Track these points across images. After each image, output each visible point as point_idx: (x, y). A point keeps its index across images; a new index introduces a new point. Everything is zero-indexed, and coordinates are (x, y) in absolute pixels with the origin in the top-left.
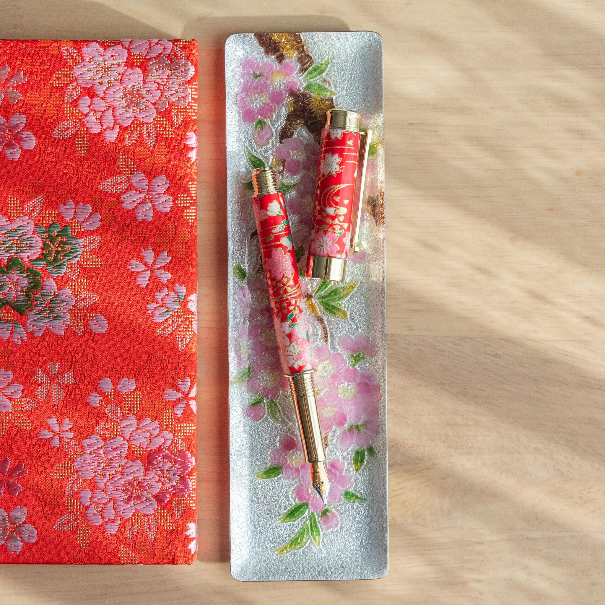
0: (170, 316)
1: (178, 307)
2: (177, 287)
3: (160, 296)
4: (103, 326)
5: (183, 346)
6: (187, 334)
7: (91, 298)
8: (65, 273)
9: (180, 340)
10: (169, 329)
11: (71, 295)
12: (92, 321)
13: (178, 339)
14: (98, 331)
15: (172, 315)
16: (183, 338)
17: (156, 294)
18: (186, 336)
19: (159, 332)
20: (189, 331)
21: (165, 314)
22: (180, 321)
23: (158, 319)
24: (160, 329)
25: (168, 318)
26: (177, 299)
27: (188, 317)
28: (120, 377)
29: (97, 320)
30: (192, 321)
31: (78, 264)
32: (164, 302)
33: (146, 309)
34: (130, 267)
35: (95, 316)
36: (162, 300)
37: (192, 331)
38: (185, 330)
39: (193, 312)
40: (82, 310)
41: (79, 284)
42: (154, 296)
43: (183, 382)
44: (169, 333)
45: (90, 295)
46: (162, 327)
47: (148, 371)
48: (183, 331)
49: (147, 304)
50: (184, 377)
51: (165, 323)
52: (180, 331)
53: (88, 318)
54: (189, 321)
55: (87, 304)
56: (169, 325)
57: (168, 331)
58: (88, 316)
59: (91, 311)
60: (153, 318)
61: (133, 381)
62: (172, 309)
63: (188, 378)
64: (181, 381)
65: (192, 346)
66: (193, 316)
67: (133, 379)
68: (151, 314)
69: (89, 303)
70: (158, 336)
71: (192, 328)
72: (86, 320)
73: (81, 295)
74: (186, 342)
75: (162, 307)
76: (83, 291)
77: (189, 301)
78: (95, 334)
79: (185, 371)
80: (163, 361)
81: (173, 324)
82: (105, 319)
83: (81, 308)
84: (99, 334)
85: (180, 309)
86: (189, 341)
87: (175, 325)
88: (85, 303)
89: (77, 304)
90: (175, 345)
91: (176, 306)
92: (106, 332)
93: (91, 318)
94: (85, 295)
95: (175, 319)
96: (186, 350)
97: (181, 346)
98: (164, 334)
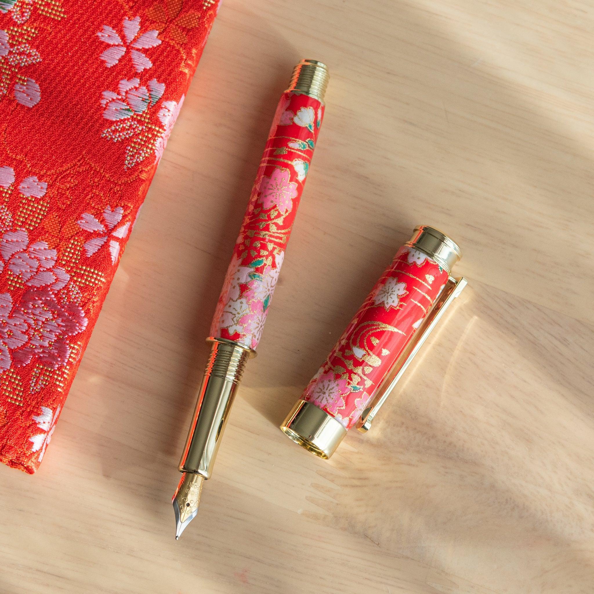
0: (129, 117)
1: (145, 109)
2: (154, 83)
3: (125, 85)
4: (33, 97)
5: (132, 164)
6: (143, 150)
7: (31, 56)
8: (9, 11)
9: (130, 153)
10: (121, 134)
11: (6, 42)
12: (21, 86)
13: (128, 152)
14: (23, 103)
15: (132, 117)
16: (136, 153)
17: (122, 82)
18: (141, 152)
19: (106, 133)
20: (147, 147)
21: (124, 112)
22: (140, 128)
23: (111, 115)
24: (109, 130)
25: (125, 120)
26: (147, 98)
27: (153, 127)
28: (29, 173)
29: (28, 87)
30: (156, 136)
31: (32, 6)
32: (129, 96)
33: (101, 97)
34: (99, 34)
35: (28, 80)
36: (127, 92)
37: (151, 149)
38: (143, 143)
39: (163, 124)
40: (13, 66)
41: (24, 32)
42: (118, 83)
43: (112, 211)
44: (119, 139)
45: (31, 51)
46: (113, 128)
47: (70, 178)
48: (139, 144)
49: (104, 90)
50: (117, 206)
51: (119, 124)
52: (135, 143)
53: (17, 81)
54: (153, 135)
55: (22, 62)
56: (123, 129)
57: (119, 136)
58: (18, 78)
59: (24, 74)
60: (104, 112)
61: (45, 185)
62: (135, 110)
63: (122, 208)
64: (110, 209)
65: (144, 169)
66: (161, 130)
67: (45, 182)
68: (104, 106)
69: (26, 61)
70: (102, 138)
71: (153, 144)
72: (13, 82)
73: (19, 47)
74: (138, 160)
75: (124, 101)
76: (25, 43)
77: (162, 108)
78: (18, 104)
79: (121, 198)
80: (96, 173)
81: (129, 130)
82: (39, 90)
83: (13, 64)
84: (23, 107)
85: (147, 114)
86: (142, 160)
87: (131, 132)
88: (21, 59)
89: (9, 57)
90: (121, 159)
91: (143, 108)
92: (33, 107)
93: (21, 82)
94: (26, 49)
95: (135, 124)
96: (133, 170)
97: (129, 162)
98: (112, 138)
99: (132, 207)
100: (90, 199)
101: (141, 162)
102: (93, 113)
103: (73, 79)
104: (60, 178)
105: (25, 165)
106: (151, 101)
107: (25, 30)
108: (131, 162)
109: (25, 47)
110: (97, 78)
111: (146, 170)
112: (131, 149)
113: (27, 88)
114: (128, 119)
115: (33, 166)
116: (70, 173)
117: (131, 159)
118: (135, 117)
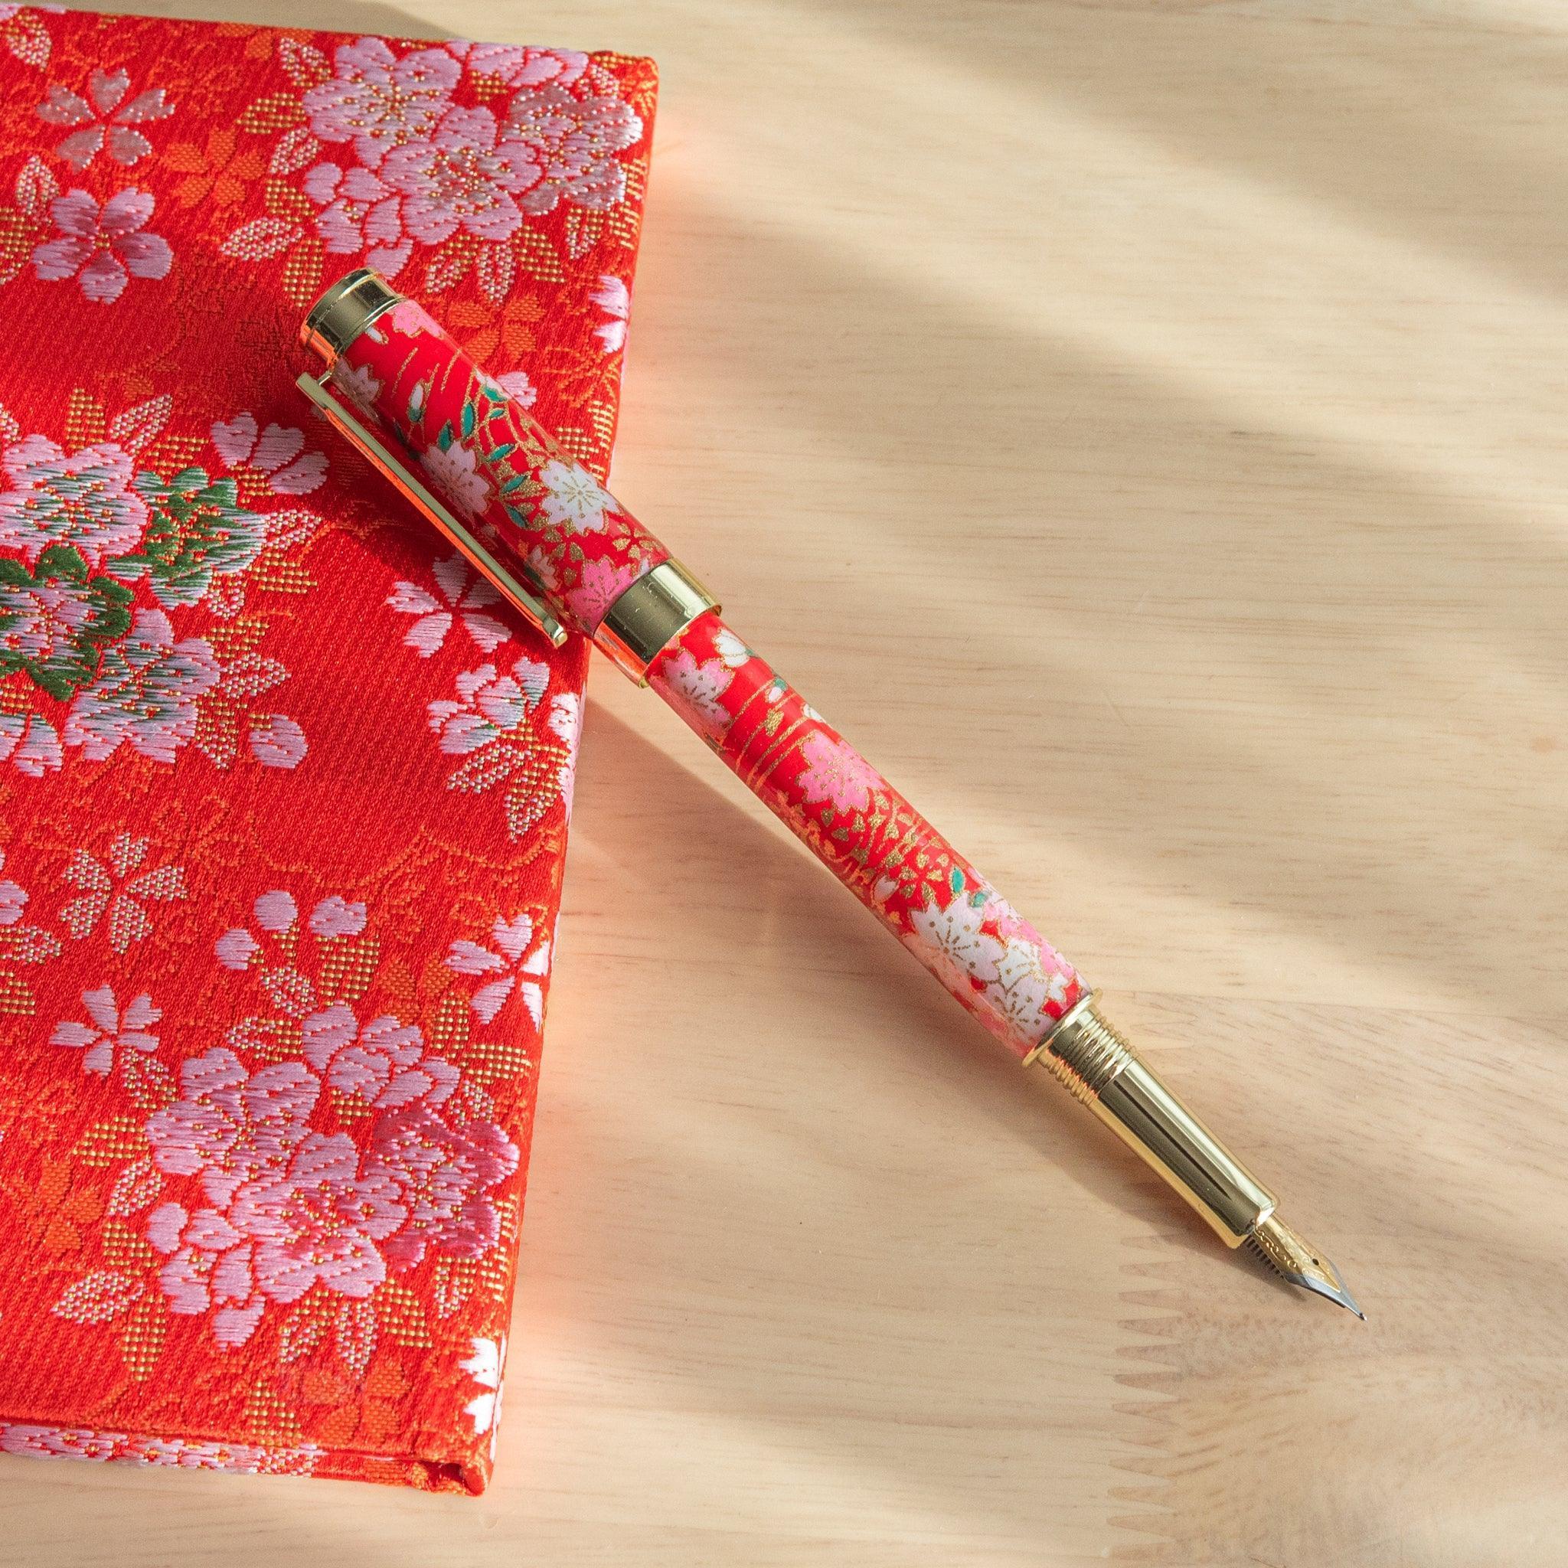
0: (494, 740)
1: (520, 717)
2: (524, 666)
3: (469, 682)
4: (291, 749)
5: (523, 827)
6: (539, 797)
7: (267, 672)
8: (201, 600)
9: (514, 808)
10: (487, 776)
11: (211, 658)
12: (262, 734)
13: (509, 806)
14: (275, 763)
15: (499, 739)
16: (525, 805)
17: (459, 678)
18: (536, 800)
19: (455, 780)
20: (546, 789)
21: (480, 732)
22: (521, 756)
23: (455, 744)
24: (461, 773)
25: (486, 746)
26: (520, 696)
27: (547, 749)
28: (322, 894)
29: (276, 731)
30: (557, 764)
31: (243, 580)
32: (481, 700)
33: (426, 716)
34: (391, 600)
35: (273, 719)
36: (476, 695)
37: (554, 791)
38: (534, 783)
39: (564, 740)
40: (237, 700)
41: (240, 632)
42: (453, 683)
43: (510, 925)
44: (485, 785)
45: (265, 664)
46: (467, 768)
47: (407, 883)
48: (528, 787)
49: (430, 702)
50: (516, 914)
51: (477, 757)
52: (519, 786)
53: (252, 725)
54: (550, 763)
55: (253, 688)
56: (488, 765)
57: (484, 780)
58: (251, 719)
59: (263, 708)
60: (442, 742)
61: (361, 908)
62: (502, 723)
63: (527, 916)
64: (504, 922)
65: (549, 832)
66: (562, 752)
67: (360, 901)
68: (438, 731)
69: (260, 684)
70: (451, 791)
71: (555, 782)
72: (245, 730)
73: (240, 662)
74: (534, 817)
75: (474, 713)
76: (248, 652)
77: (553, 709)
78: (265, 769)
79: (521, 898)
80: (458, 862)
81: (499, 764)
82: (301, 732)
83: (235, 695)
84: (277, 771)
85: (526, 726)
86: (541, 815)
87: (505, 767)
88: (248, 683)
89: (224, 685)
90: (499, 824)
91: (515, 717)
92: (297, 766)
93: (261, 726)
94: (253, 663)
95: (509, 751)
96: (530, 838)
97: (516, 826)
98: (470, 788)
99: (545, 909)
100: (459, 912)
101: (541, 819)
102: (419, 749)
103: (362, 696)
104: (387, 887)
105: (311, 880)
106: (528, 702)
107: (243, 628)
108: (520, 823)
109: (251, 659)
110: (409, 682)
111: (554, 833)
112: (515, 800)
113: (275, 734)
114: (492, 744)
115: (327, 877)
116: (405, 874)
117: (519, 819)
118: (505, 736)
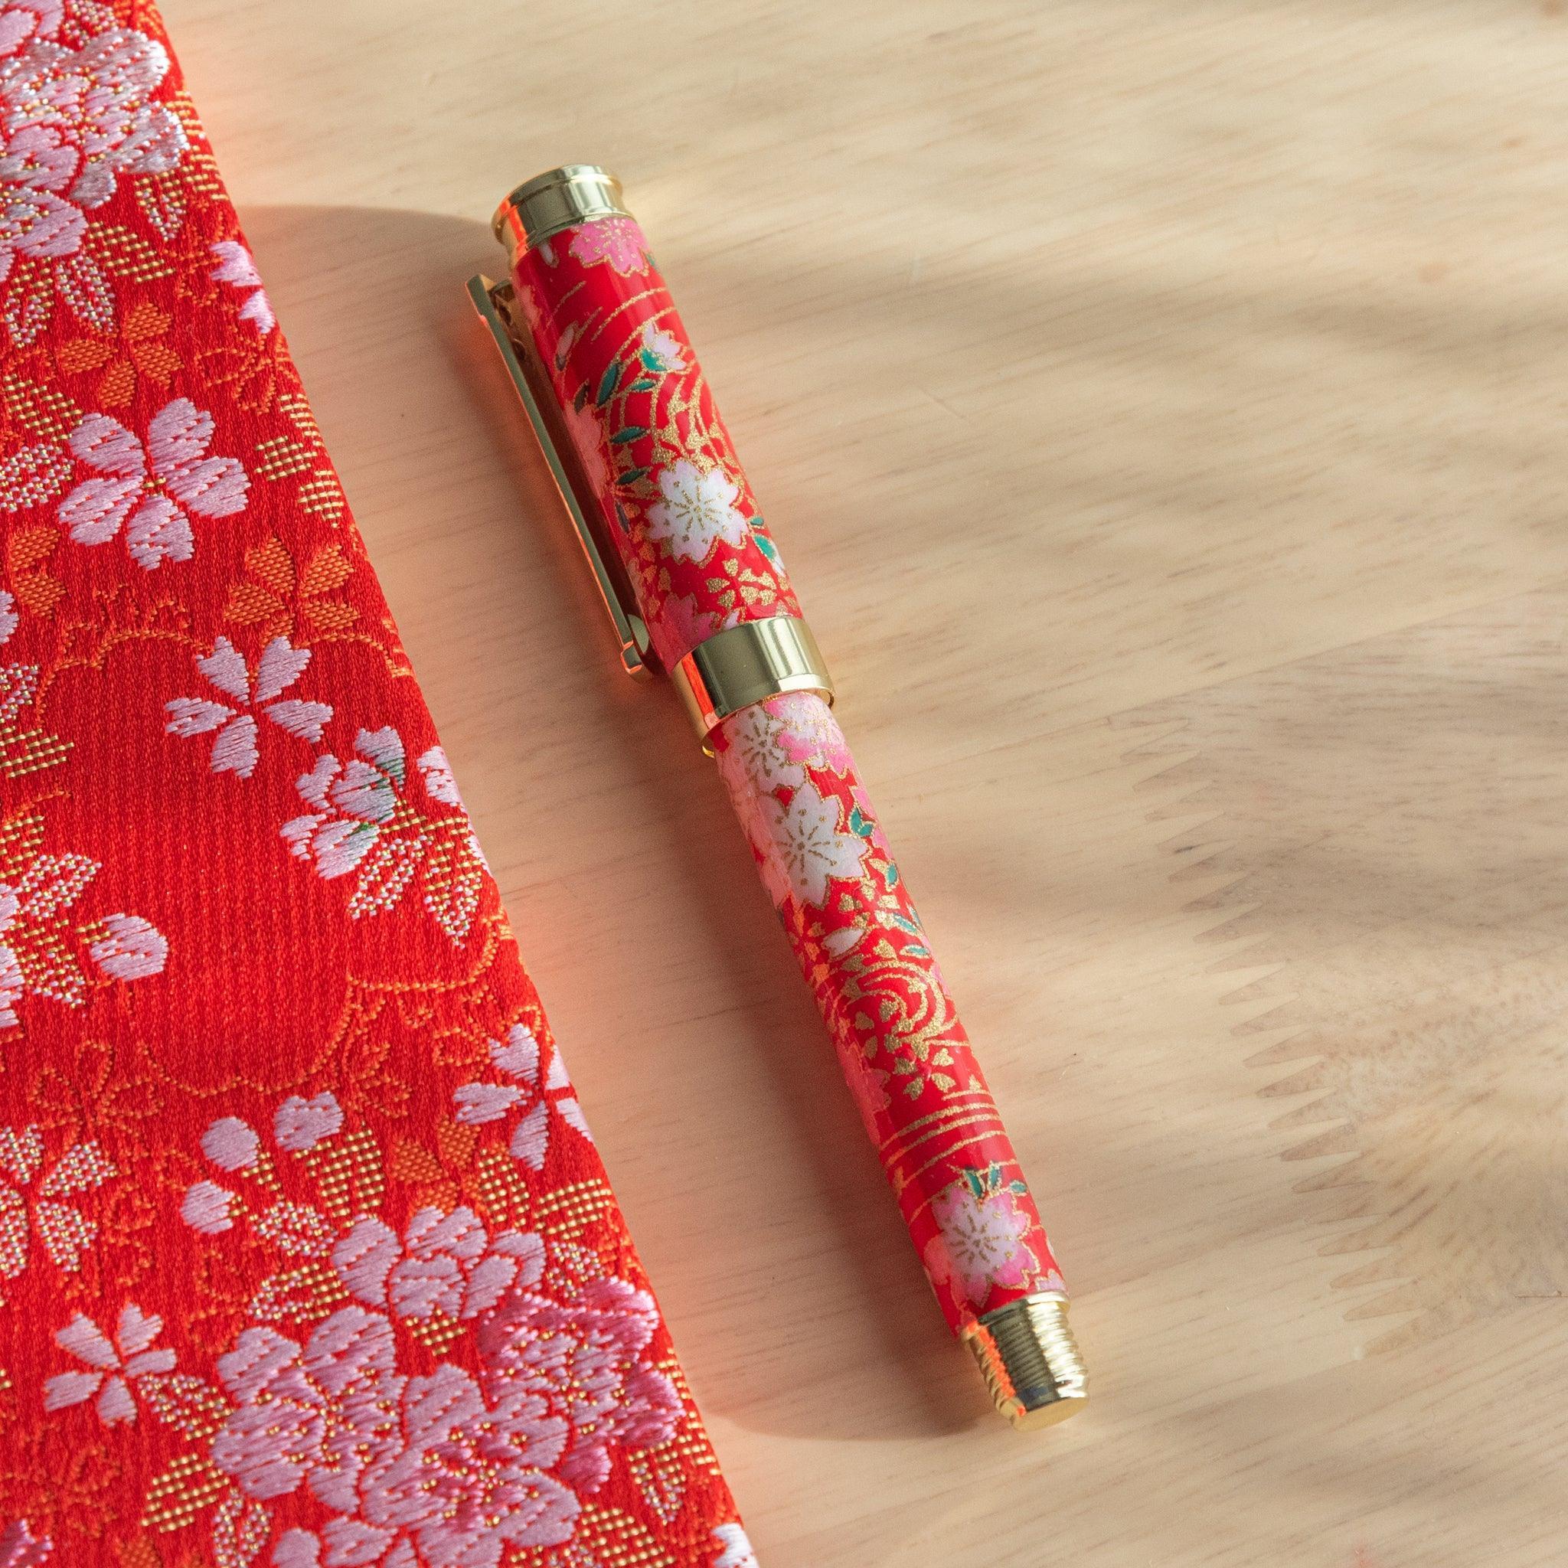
0: (376, 840)
1: (394, 801)
2: (365, 739)
3: (314, 785)
4: (147, 949)
5: (462, 926)
6: (461, 883)
7: (71, 872)
9: (441, 908)
10: (390, 885)
12: (104, 946)
13: (433, 908)
14: (137, 973)
15: (382, 836)
16: (452, 899)
17: (301, 784)
18: (460, 889)
19: (358, 905)
20: (464, 871)
21: (356, 838)
22: (418, 845)
23: (335, 864)
24: (359, 895)
25: (372, 851)
26: (379, 776)
27: (441, 824)
28: (275, 1101)
29: (119, 936)
30: (461, 836)
32: (338, 800)
33: (285, 845)
34: (172, 727)
35: (107, 924)
36: (328, 797)
37: (474, 869)
38: (447, 869)
39: (454, 805)
40: (52, 920)
41: (13, 838)
42: (296, 793)
43: (508, 1044)
44: (395, 897)
45: (63, 863)
46: (364, 886)
47: (366, 1047)
48: (444, 877)
49: (281, 828)
50: (507, 1029)
51: (368, 868)
52: (434, 880)
53: (87, 941)
54: (453, 838)
55: (64, 897)
56: (386, 873)
57: (390, 891)
58: (82, 935)
59: (90, 915)
60: (318, 867)
61: (328, 1098)
62: (376, 816)
63: (520, 1025)
64: (498, 1044)
65: (494, 918)
66: (458, 820)
67: (322, 1090)
68: (308, 857)
69: (70, 890)
70: (359, 920)
71: (470, 857)
72: (81, 950)
73: (31, 874)
74: (468, 909)
75: (338, 818)
76: (36, 858)
77: (425, 774)
78: (130, 985)
79: (502, 1008)
80: (412, 999)
81: (397, 865)
82: (149, 925)
83: (47, 915)
84: (144, 982)
85: (405, 808)
86: (475, 903)
87: (406, 866)
88: (55, 894)
89: (27, 908)
90: (432, 931)
91: (387, 803)
92: (166, 966)
93: (98, 937)
94: (48, 868)
95: (400, 845)
96: (476, 936)
97: (454, 927)
98: (379, 908)
99: (535, 1008)
100: (442, 1054)
101: (478, 907)
102: (298, 888)
103: (198, 854)
104: (344, 1061)
105: (253, 1091)
106: (392, 779)
107: (14, 831)
108: (457, 923)
109: (43, 864)
110: (245, 814)
111: (500, 917)
112: (437, 899)
113: (119, 940)
114: (377, 847)
115: (268, 1078)
116: (357, 1038)
117: (453, 919)
118: (387, 831)
